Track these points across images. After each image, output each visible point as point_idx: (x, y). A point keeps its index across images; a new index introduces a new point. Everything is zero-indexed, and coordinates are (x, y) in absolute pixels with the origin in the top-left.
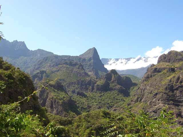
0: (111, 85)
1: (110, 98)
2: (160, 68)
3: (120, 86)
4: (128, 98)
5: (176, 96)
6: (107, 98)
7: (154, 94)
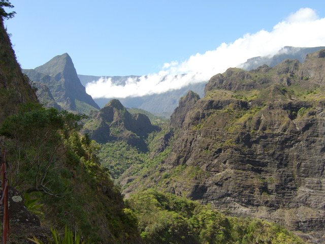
0: (113, 131)
1: (113, 157)
2: (219, 101)
3: (130, 132)
4: (146, 155)
5: (255, 153)
6: (107, 156)
7: (214, 150)
